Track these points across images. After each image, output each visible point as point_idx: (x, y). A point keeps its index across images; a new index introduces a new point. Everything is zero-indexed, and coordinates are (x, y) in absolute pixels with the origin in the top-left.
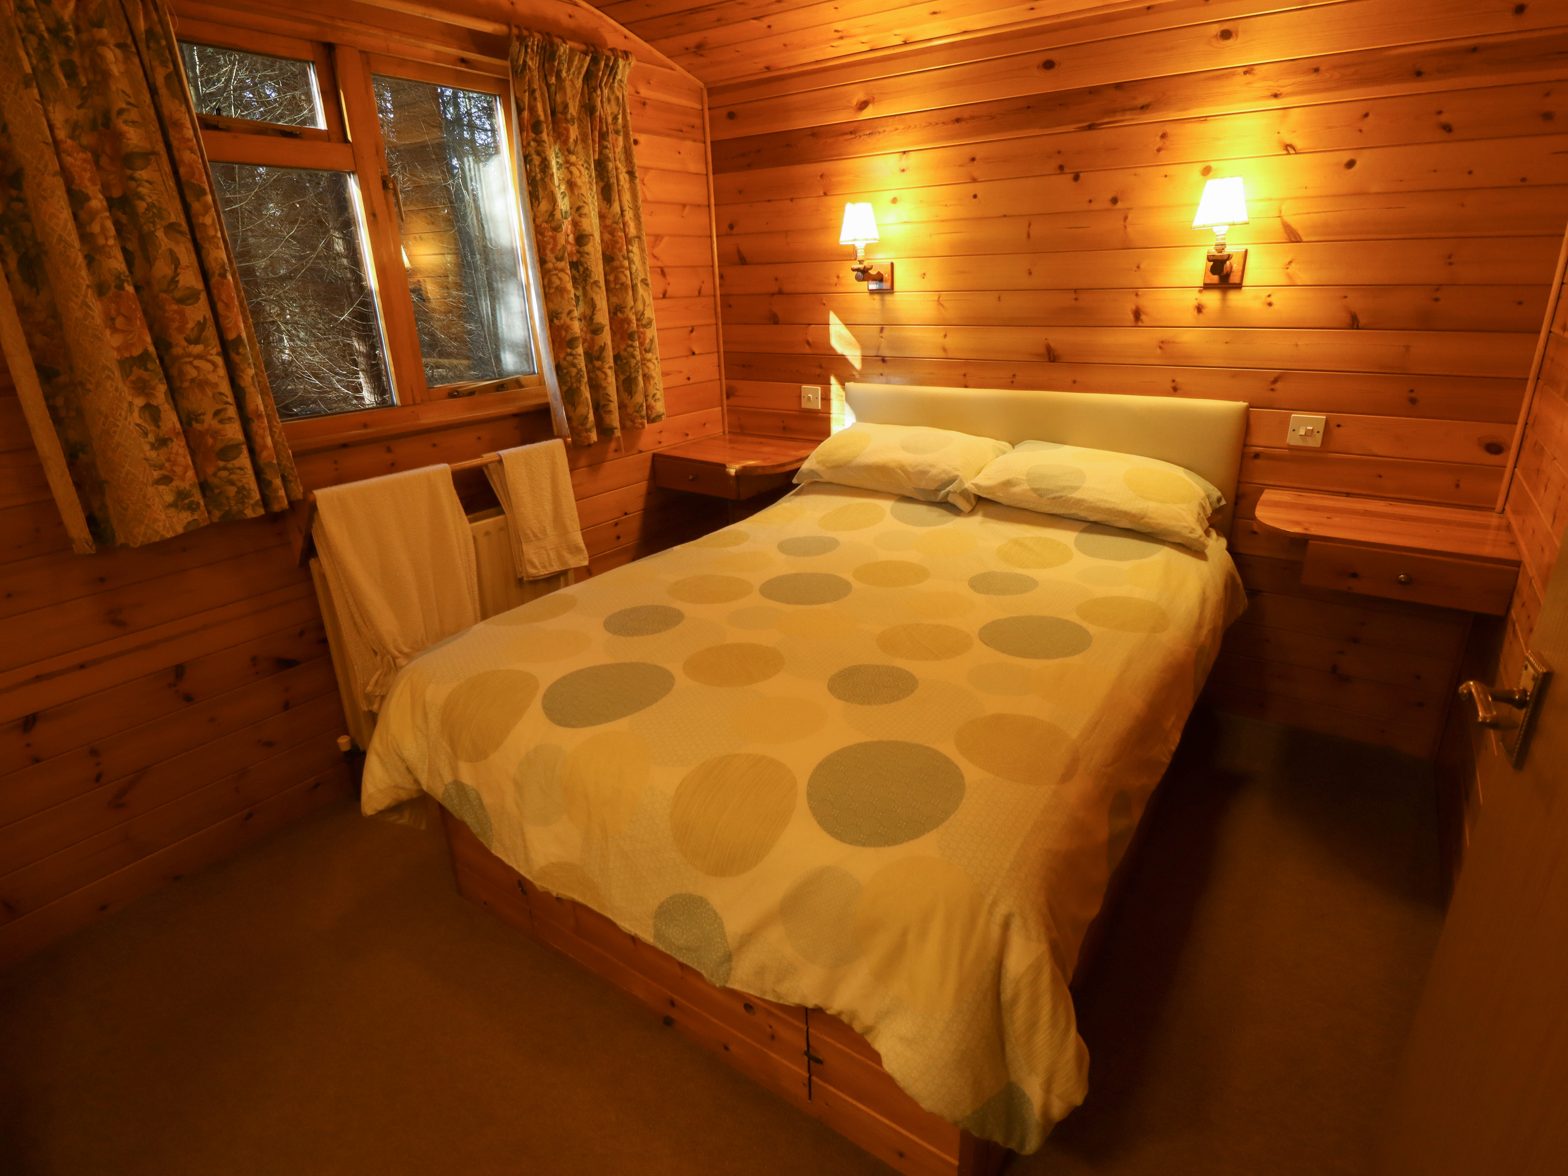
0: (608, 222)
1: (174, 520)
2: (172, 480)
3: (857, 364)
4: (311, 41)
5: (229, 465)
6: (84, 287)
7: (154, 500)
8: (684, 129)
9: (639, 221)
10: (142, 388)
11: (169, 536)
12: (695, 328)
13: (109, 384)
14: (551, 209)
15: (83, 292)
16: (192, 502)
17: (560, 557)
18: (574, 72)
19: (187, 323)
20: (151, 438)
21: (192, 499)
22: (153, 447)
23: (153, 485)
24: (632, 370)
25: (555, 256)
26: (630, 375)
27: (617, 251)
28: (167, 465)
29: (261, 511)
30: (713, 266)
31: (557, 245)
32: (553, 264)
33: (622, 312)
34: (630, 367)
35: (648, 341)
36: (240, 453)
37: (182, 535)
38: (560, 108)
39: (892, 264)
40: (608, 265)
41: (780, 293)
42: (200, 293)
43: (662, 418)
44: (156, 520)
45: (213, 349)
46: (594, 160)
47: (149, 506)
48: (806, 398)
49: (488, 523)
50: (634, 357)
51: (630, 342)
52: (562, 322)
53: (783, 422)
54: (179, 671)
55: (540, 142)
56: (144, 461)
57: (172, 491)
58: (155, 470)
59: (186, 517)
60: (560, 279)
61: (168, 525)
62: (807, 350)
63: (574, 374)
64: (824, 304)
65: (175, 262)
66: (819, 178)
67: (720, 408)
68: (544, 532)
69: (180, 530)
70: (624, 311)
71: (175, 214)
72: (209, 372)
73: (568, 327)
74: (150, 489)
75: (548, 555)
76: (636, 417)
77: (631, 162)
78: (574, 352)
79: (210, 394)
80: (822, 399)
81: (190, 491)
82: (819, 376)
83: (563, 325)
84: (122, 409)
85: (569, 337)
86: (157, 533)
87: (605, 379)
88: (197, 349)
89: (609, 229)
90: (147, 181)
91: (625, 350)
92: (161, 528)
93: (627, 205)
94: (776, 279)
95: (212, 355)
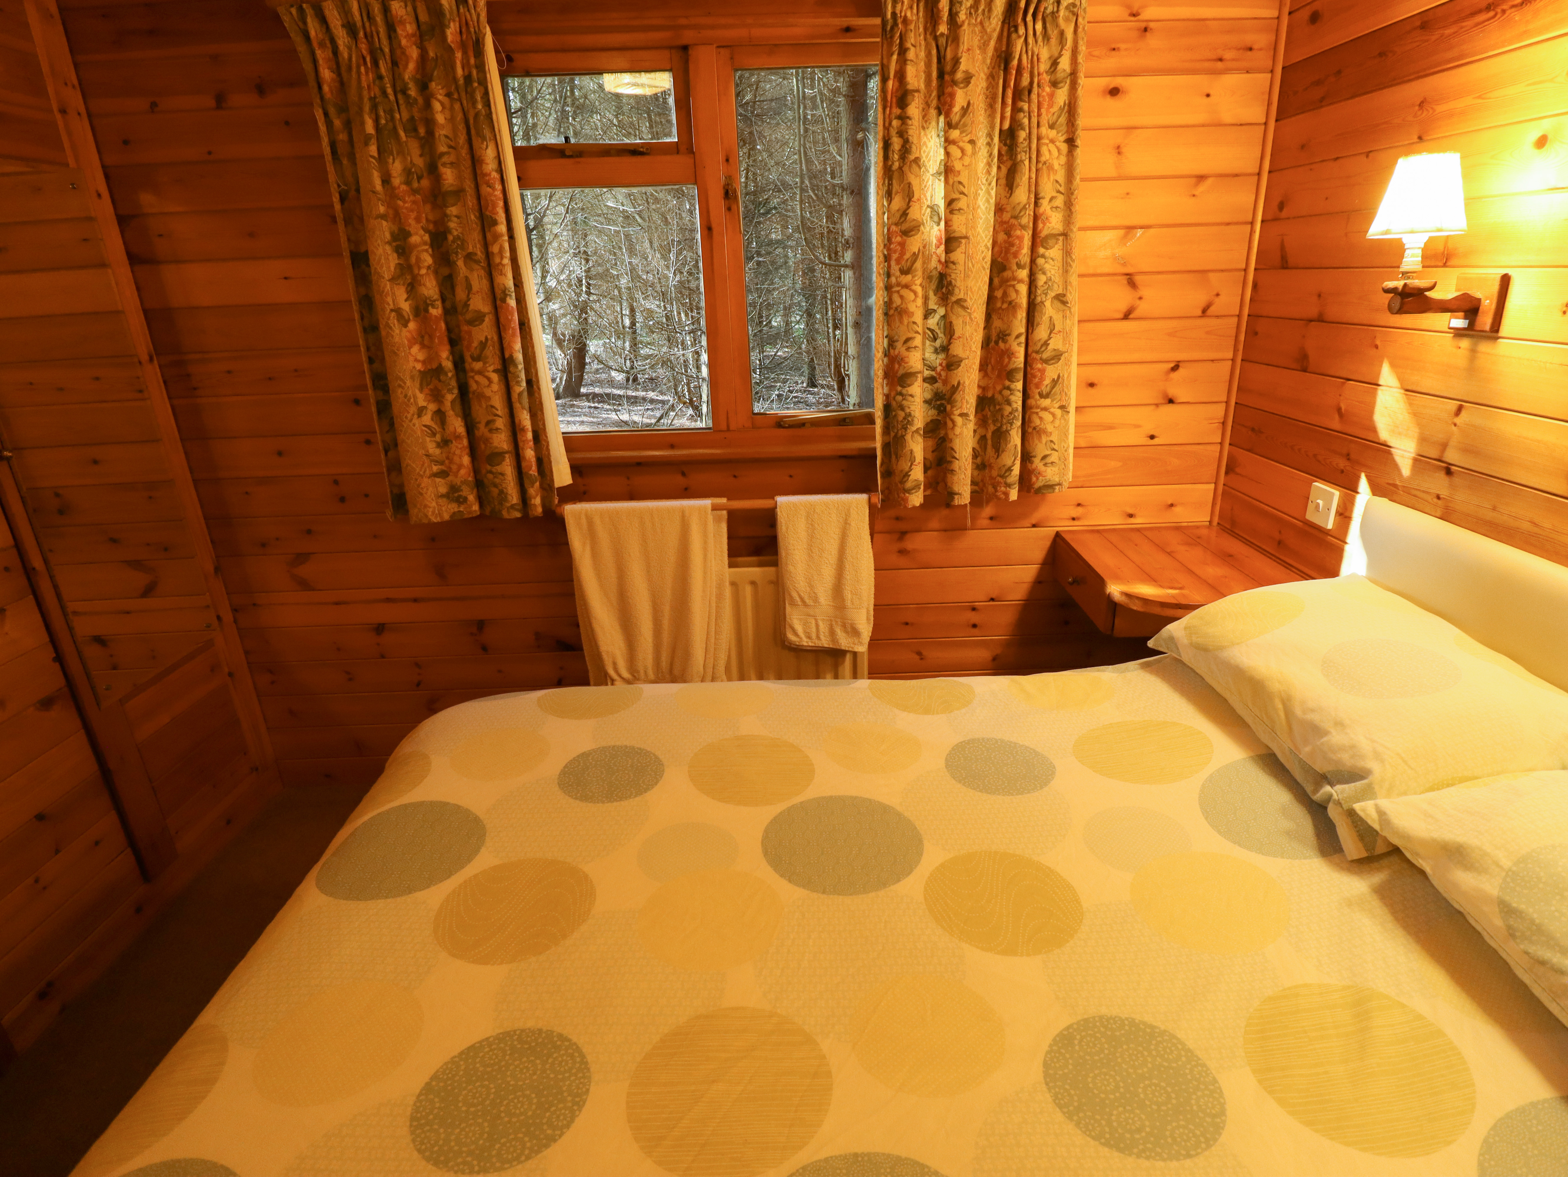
0: (1006, 216)
1: (443, 509)
2: (448, 475)
3: (1405, 467)
4: (670, 48)
5: (494, 470)
6: (389, 311)
7: (427, 489)
8: (1228, 55)
9: (1070, 210)
10: (436, 396)
11: (435, 521)
12: (1181, 364)
13: (400, 390)
14: (905, 207)
15: (387, 315)
16: (460, 496)
17: (832, 633)
18: (984, 10)
19: (473, 342)
20: (438, 438)
21: (461, 493)
22: (438, 445)
23: (429, 478)
24: (1004, 421)
25: (900, 268)
26: (1001, 426)
27: (1011, 257)
28: (447, 462)
29: (518, 515)
30: (1245, 270)
31: (905, 254)
32: (896, 279)
33: (1005, 342)
34: (1002, 416)
35: (1047, 381)
36: (503, 459)
37: (447, 522)
38: (948, 68)
39: (1505, 281)
40: (998, 276)
41: (1320, 319)
42: (484, 316)
43: (1054, 489)
44: (426, 506)
45: (490, 366)
46: (1001, 130)
47: (421, 494)
48: (1314, 505)
49: (754, 572)
50: (1009, 403)
51: (1007, 383)
52: (897, 352)
53: (1280, 532)
54: (481, 625)
55: (904, 118)
56: (424, 457)
57: (447, 484)
58: (435, 465)
59: (453, 507)
60: (902, 297)
61: (437, 512)
62: (1335, 423)
63: (900, 419)
64: (1377, 347)
65: (469, 287)
66: (1417, 108)
67: (1212, 486)
68: (816, 600)
69: (446, 517)
70: (1007, 341)
71: (474, 245)
72: (485, 387)
73: (902, 359)
74: (425, 480)
75: (817, 626)
76: (999, 483)
77: (1073, 125)
78: (904, 391)
79: (484, 406)
80: (1337, 512)
81: (460, 486)
82: (1342, 471)
83: (897, 356)
84: (408, 413)
85: (901, 372)
86: (427, 516)
87: (953, 428)
88: (478, 366)
89: (1005, 226)
90: (456, 216)
91: (1000, 392)
92: (430, 513)
93: (1048, 189)
94: (1319, 296)
95: (488, 372)
